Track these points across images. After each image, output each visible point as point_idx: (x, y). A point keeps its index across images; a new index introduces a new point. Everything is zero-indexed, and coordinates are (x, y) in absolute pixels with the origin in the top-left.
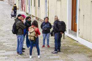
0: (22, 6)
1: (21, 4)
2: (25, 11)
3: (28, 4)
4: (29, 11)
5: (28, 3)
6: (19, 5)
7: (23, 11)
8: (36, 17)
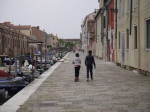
0: (109, 53)
1: (106, 49)
2: (113, 60)
3: (121, 47)
4: (123, 60)
5: (121, 45)
6: (103, 53)
7: (110, 61)
8: (140, 70)
